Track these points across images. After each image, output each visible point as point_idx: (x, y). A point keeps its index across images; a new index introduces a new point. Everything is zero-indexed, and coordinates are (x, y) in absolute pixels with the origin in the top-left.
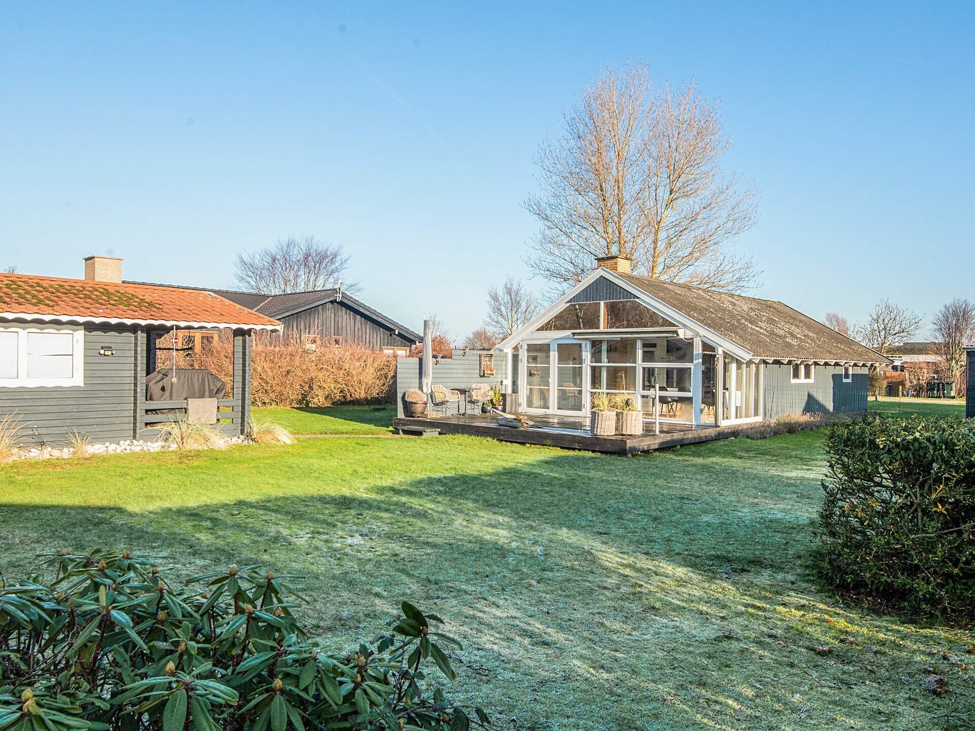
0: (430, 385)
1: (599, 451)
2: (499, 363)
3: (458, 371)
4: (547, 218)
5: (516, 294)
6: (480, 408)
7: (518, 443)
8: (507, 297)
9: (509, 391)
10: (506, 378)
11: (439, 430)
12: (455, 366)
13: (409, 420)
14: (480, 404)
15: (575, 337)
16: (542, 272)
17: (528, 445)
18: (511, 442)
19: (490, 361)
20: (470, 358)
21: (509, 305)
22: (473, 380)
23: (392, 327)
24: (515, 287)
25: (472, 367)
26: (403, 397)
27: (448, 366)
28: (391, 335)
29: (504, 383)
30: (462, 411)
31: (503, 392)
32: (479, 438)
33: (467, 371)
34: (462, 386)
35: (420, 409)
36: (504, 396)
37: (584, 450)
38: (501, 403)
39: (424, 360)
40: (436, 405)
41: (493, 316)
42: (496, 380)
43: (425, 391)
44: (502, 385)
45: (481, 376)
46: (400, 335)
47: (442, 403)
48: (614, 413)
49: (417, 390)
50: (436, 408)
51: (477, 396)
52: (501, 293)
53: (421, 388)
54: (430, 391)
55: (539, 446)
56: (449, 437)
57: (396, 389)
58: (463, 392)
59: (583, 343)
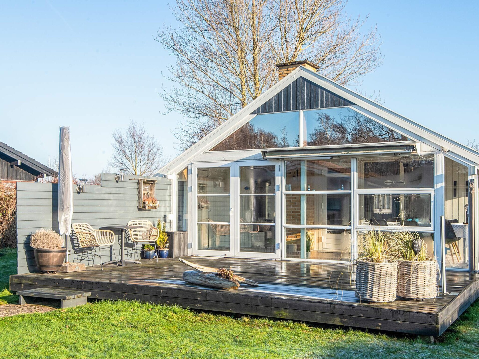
0: (69, 223)
1: (383, 332)
2: (162, 192)
3: (110, 202)
4: (181, 52)
5: (140, 138)
6: (139, 252)
7: (228, 315)
8: (131, 141)
9: (174, 229)
10: (170, 212)
11: (89, 294)
12: (106, 196)
13: (37, 279)
14: (139, 247)
15: (267, 157)
16: (177, 106)
17: (247, 319)
18: (216, 313)
19: (151, 189)
20: (126, 185)
21: (133, 148)
22: (130, 215)
23: (14, 157)
24: (138, 132)
25: (128, 197)
26: (27, 243)
27: (95, 196)
28: (12, 166)
29: (168, 219)
30: (116, 258)
31: (167, 230)
32: (159, 307)
33: (122, 203)
34: (116, 223)
35: (55, 260)
36: (170, 235)
37: (354, 329)
38: (167, 245)
39: (60, 187)
40: (79, 251)
41: (118, 158)
42: (158, 214)
43: (62, 230)
44: (165, 220)
45: (140, 210)
46: (23, 166)
47: (88, 248)
48: (396, 265)
49: (50, 231)
50: (79, 256)
51: (136, 236)
52: (125, 136)
53: (55, 227)
54: (70, 232)
55: (266, 321)
56: (106, 305)
57: (16, 232)
58: (118, 231)
59: (277, 164)
